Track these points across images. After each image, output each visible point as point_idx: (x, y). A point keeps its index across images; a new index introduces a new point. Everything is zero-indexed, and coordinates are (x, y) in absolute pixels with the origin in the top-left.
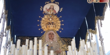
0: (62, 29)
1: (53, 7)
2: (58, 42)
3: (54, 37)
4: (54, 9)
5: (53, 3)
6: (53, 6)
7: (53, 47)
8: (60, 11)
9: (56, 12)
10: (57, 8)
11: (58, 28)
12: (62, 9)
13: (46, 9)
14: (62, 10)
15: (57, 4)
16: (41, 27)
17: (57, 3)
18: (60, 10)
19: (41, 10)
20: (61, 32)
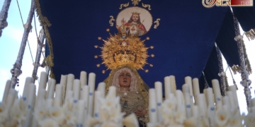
0: (151, 65)
1: (139, 17)
2: (140, 93)
3: (132, 83)
4: (141, 21)
5: (137, 6)
6: (139, 14)
7: (128, 103)
8: (155, 27)
9: (145, 29)
10: (147, 20)
11: (141, 64)
12: (160, 22)
13: (123, 21)
14: (158, 24)
15: (147, 9)
16: (103, 61)
17: (146, 6)
18: (153, 24)
19: (112, 25)
20: (147, 71)
